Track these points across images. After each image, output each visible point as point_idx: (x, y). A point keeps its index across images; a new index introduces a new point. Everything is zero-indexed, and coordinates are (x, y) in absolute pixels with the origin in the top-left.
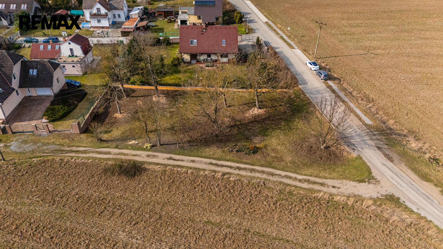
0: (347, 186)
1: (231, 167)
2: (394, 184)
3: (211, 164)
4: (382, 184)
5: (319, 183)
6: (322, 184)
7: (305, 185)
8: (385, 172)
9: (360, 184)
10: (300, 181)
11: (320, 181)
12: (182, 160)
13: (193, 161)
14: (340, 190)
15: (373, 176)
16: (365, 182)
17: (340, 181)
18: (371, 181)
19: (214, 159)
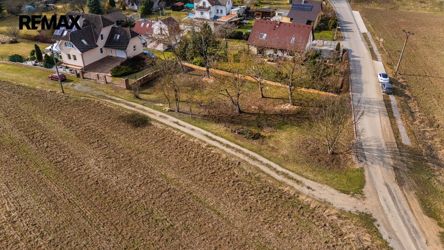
0: (325, 191)
1: (221, 143)
2: (381, 206)
3: (207, 136)
4: (367, 201)
5: (295, 180)
6: (298, 182)
7: (280, 178)
8: (381, 192)
9: (341, 194)
10: (278, 172)
11: (299, 178)
12: (184, 127)
13: (193, 130)
14: (313, 193)
15: (362, 191)
16: (348, 194)
17: (320, 185)
18: (356, 195)
19: (212, 133)
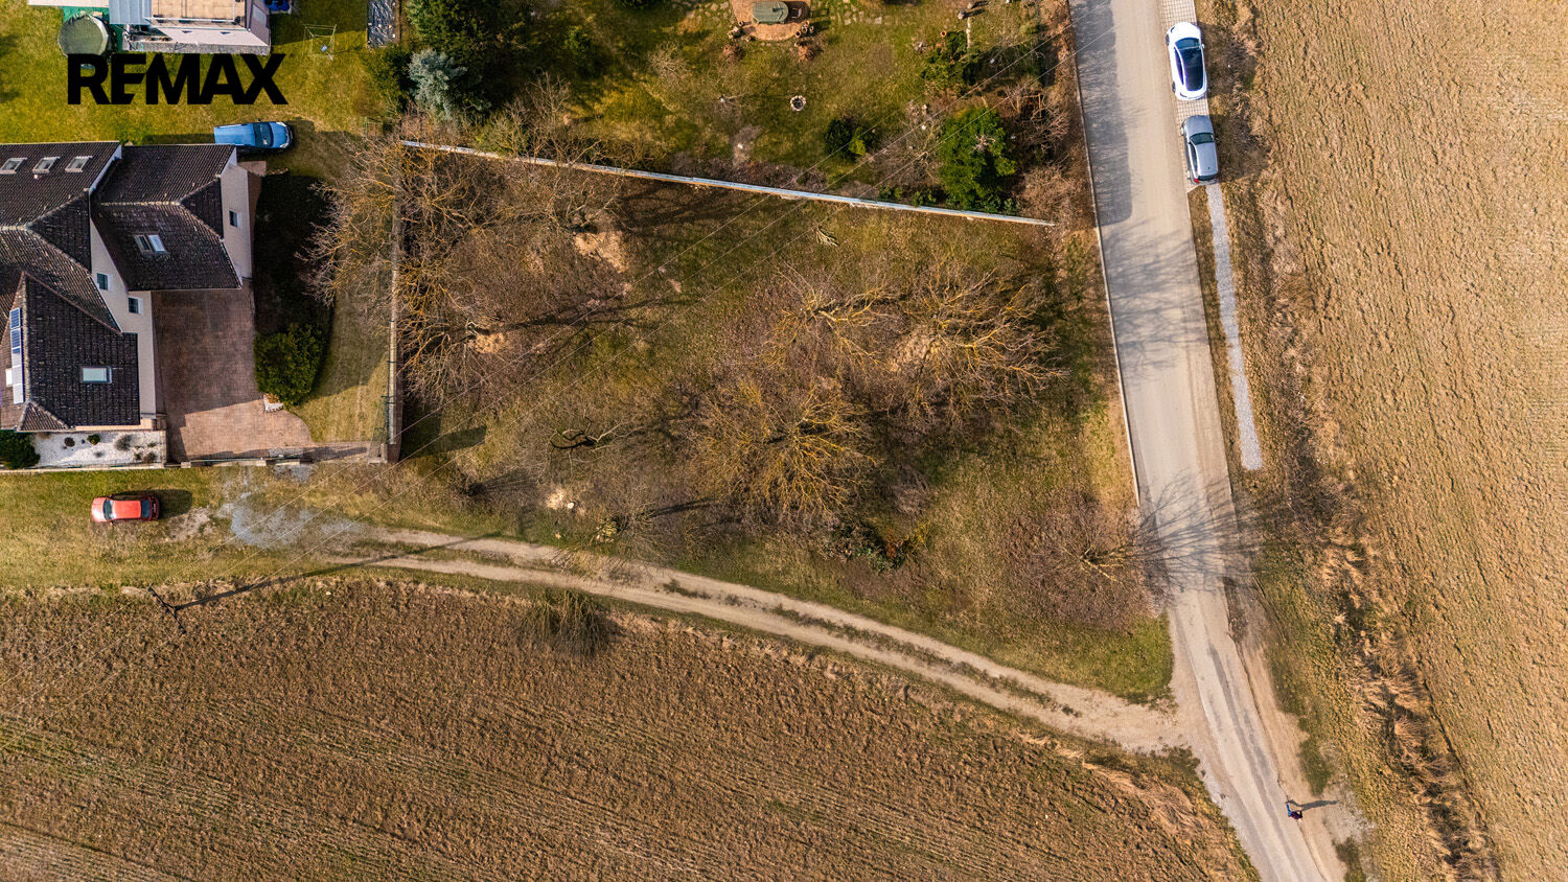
0: (1099, 710)
1: (828, 626)
3: (779, 611)
5: (1034, 694)
6: (1042, 699)
7: (1002, 700)
8: (1203, 679)
9: (1132, 706)
10: (993, 684)
11: (1039, 685)
12: (705, 596)
13: (733, 601)
14: (1078, 722)
15: (1169, 690)
16: (1144, 702)
17: (1086, 693)
18: (1158, 701)
19: (788, 591)
